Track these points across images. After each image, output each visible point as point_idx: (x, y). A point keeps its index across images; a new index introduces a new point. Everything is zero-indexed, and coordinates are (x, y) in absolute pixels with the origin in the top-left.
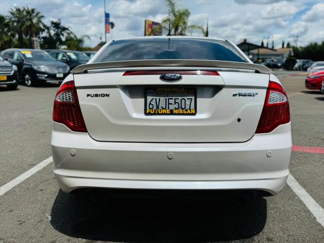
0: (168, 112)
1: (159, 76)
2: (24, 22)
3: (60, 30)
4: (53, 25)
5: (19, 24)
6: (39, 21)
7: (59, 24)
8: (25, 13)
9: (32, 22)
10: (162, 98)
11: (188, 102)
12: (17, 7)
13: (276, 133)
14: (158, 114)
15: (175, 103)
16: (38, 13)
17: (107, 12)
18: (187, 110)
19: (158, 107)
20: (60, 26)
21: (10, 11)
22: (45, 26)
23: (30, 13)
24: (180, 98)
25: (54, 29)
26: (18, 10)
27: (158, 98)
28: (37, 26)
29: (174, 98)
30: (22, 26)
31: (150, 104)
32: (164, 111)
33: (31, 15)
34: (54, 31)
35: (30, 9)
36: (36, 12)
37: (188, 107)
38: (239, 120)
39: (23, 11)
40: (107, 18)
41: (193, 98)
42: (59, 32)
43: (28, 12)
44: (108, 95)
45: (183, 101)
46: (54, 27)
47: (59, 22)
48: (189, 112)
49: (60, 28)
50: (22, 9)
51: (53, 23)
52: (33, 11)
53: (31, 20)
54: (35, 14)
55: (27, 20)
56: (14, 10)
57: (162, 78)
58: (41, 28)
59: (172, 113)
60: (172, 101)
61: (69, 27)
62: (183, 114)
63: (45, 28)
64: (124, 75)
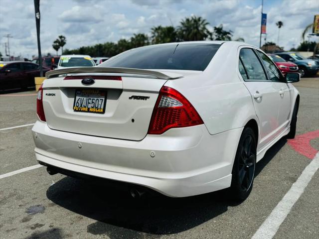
0: (86, 110)
1: (81, 80)
2: (191, 30)
3: (222, 34)
4: (216, 31)
5: (188, 32)
6: (204, 28)
7: (221, 29)
8: (193, 22)
9: (198, 30)
10: (85, 98)
11: (100, 103)
12: (187, 18)
13: (164, 136)
14: (80, 111)
15: (92, 102)
16: (204, 21)
17: (264, 13)
18: (98, 109)
19: (81, 105)
20: (222, 31)
21: (182, 21)
22: (208, 32)
23: (197, 21)
24: (96, 99)
25: (216, 34)
26: (188, 20)
27: (82, 98)
28: (201, 32)
29: (92, 98)
30: (189, 34)
31: (77, 102)
32: (84, 109)
33: (197, 23)
34: (216, 36)
35: (197, 18)
36: (202, 20)
37: (99, 106)
38: (133, 120)
39: (191, 21)
40: (264, 19)
41: (104, 99)
42: (220, 36)
43: (195, 21)
44: (54, 95)
45: (97, 101)
46: (216, 32)
47: (221, 27)
48: (99, 111)
49: (222, 33)
50: (190, 19)
51: (216, 29)
52: (199, 19)
53: (197, 28)
54: (201, 22)
55: (194, 28)
56: (185, 20)
57: (83, 82)
58: (204, 34)
59: (89, 111)
60: (90, 101)
61: (230, 31)
62: (95, 112)
63: (208, 34)
64: (65, 79)
